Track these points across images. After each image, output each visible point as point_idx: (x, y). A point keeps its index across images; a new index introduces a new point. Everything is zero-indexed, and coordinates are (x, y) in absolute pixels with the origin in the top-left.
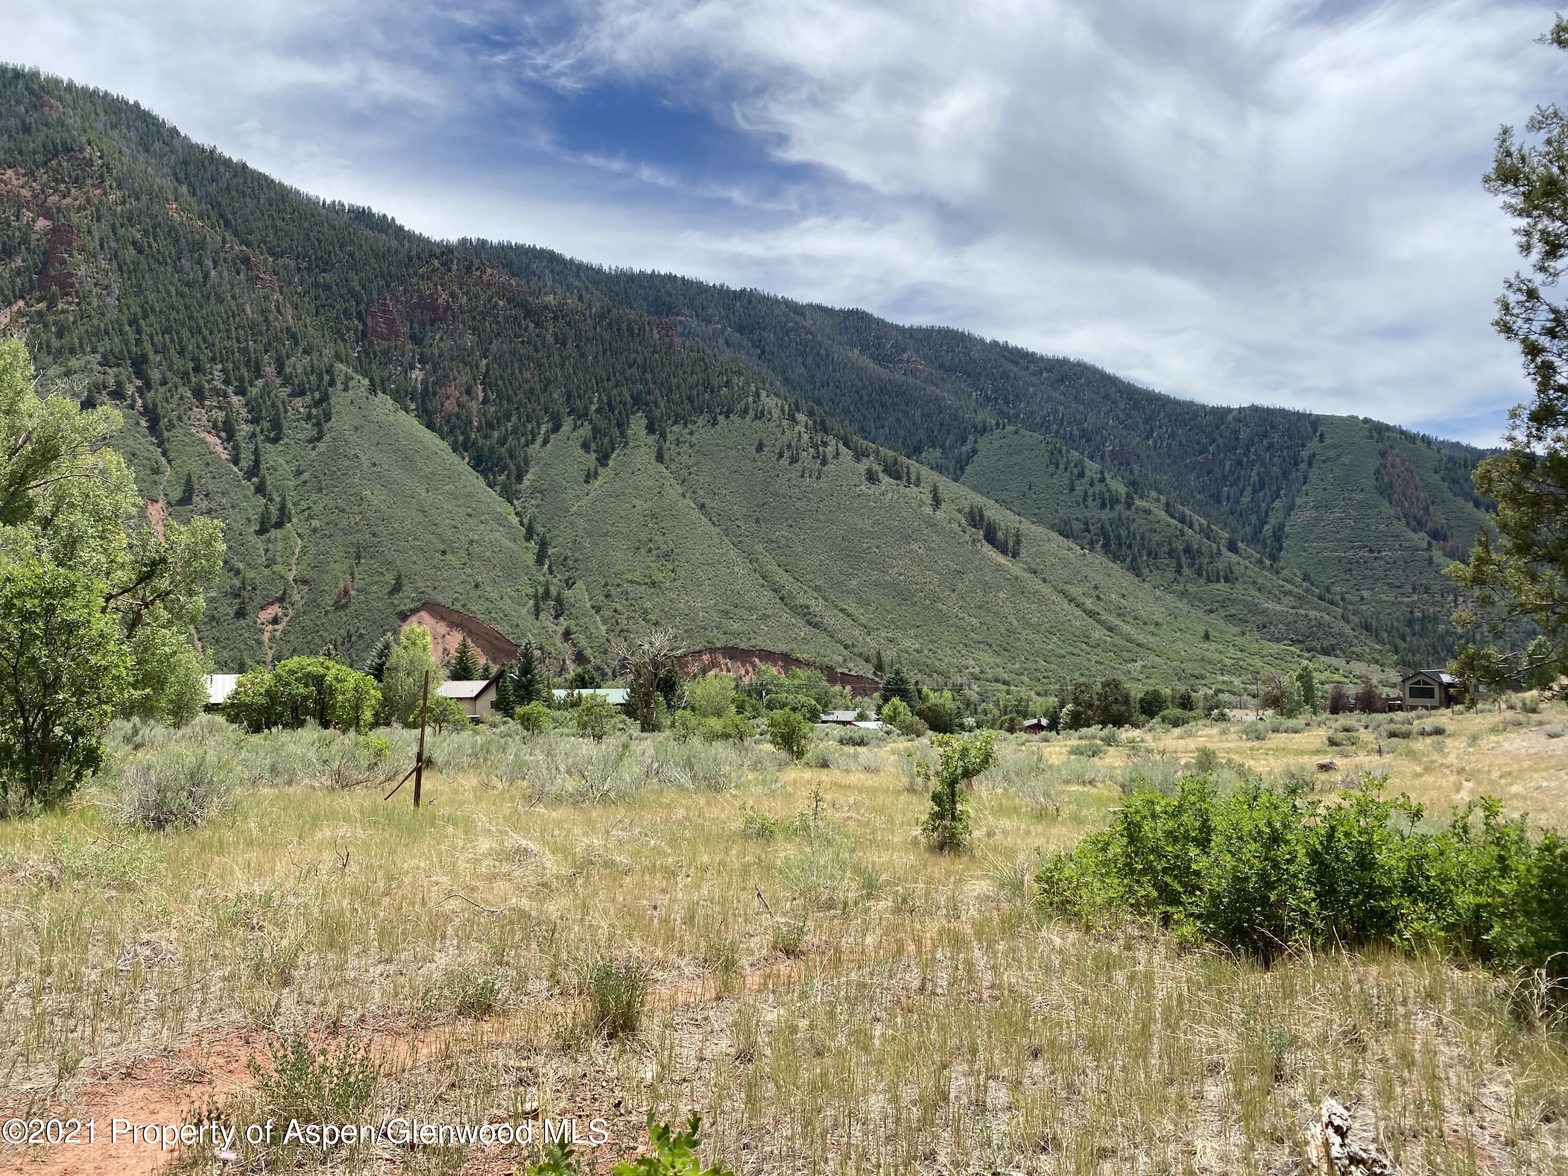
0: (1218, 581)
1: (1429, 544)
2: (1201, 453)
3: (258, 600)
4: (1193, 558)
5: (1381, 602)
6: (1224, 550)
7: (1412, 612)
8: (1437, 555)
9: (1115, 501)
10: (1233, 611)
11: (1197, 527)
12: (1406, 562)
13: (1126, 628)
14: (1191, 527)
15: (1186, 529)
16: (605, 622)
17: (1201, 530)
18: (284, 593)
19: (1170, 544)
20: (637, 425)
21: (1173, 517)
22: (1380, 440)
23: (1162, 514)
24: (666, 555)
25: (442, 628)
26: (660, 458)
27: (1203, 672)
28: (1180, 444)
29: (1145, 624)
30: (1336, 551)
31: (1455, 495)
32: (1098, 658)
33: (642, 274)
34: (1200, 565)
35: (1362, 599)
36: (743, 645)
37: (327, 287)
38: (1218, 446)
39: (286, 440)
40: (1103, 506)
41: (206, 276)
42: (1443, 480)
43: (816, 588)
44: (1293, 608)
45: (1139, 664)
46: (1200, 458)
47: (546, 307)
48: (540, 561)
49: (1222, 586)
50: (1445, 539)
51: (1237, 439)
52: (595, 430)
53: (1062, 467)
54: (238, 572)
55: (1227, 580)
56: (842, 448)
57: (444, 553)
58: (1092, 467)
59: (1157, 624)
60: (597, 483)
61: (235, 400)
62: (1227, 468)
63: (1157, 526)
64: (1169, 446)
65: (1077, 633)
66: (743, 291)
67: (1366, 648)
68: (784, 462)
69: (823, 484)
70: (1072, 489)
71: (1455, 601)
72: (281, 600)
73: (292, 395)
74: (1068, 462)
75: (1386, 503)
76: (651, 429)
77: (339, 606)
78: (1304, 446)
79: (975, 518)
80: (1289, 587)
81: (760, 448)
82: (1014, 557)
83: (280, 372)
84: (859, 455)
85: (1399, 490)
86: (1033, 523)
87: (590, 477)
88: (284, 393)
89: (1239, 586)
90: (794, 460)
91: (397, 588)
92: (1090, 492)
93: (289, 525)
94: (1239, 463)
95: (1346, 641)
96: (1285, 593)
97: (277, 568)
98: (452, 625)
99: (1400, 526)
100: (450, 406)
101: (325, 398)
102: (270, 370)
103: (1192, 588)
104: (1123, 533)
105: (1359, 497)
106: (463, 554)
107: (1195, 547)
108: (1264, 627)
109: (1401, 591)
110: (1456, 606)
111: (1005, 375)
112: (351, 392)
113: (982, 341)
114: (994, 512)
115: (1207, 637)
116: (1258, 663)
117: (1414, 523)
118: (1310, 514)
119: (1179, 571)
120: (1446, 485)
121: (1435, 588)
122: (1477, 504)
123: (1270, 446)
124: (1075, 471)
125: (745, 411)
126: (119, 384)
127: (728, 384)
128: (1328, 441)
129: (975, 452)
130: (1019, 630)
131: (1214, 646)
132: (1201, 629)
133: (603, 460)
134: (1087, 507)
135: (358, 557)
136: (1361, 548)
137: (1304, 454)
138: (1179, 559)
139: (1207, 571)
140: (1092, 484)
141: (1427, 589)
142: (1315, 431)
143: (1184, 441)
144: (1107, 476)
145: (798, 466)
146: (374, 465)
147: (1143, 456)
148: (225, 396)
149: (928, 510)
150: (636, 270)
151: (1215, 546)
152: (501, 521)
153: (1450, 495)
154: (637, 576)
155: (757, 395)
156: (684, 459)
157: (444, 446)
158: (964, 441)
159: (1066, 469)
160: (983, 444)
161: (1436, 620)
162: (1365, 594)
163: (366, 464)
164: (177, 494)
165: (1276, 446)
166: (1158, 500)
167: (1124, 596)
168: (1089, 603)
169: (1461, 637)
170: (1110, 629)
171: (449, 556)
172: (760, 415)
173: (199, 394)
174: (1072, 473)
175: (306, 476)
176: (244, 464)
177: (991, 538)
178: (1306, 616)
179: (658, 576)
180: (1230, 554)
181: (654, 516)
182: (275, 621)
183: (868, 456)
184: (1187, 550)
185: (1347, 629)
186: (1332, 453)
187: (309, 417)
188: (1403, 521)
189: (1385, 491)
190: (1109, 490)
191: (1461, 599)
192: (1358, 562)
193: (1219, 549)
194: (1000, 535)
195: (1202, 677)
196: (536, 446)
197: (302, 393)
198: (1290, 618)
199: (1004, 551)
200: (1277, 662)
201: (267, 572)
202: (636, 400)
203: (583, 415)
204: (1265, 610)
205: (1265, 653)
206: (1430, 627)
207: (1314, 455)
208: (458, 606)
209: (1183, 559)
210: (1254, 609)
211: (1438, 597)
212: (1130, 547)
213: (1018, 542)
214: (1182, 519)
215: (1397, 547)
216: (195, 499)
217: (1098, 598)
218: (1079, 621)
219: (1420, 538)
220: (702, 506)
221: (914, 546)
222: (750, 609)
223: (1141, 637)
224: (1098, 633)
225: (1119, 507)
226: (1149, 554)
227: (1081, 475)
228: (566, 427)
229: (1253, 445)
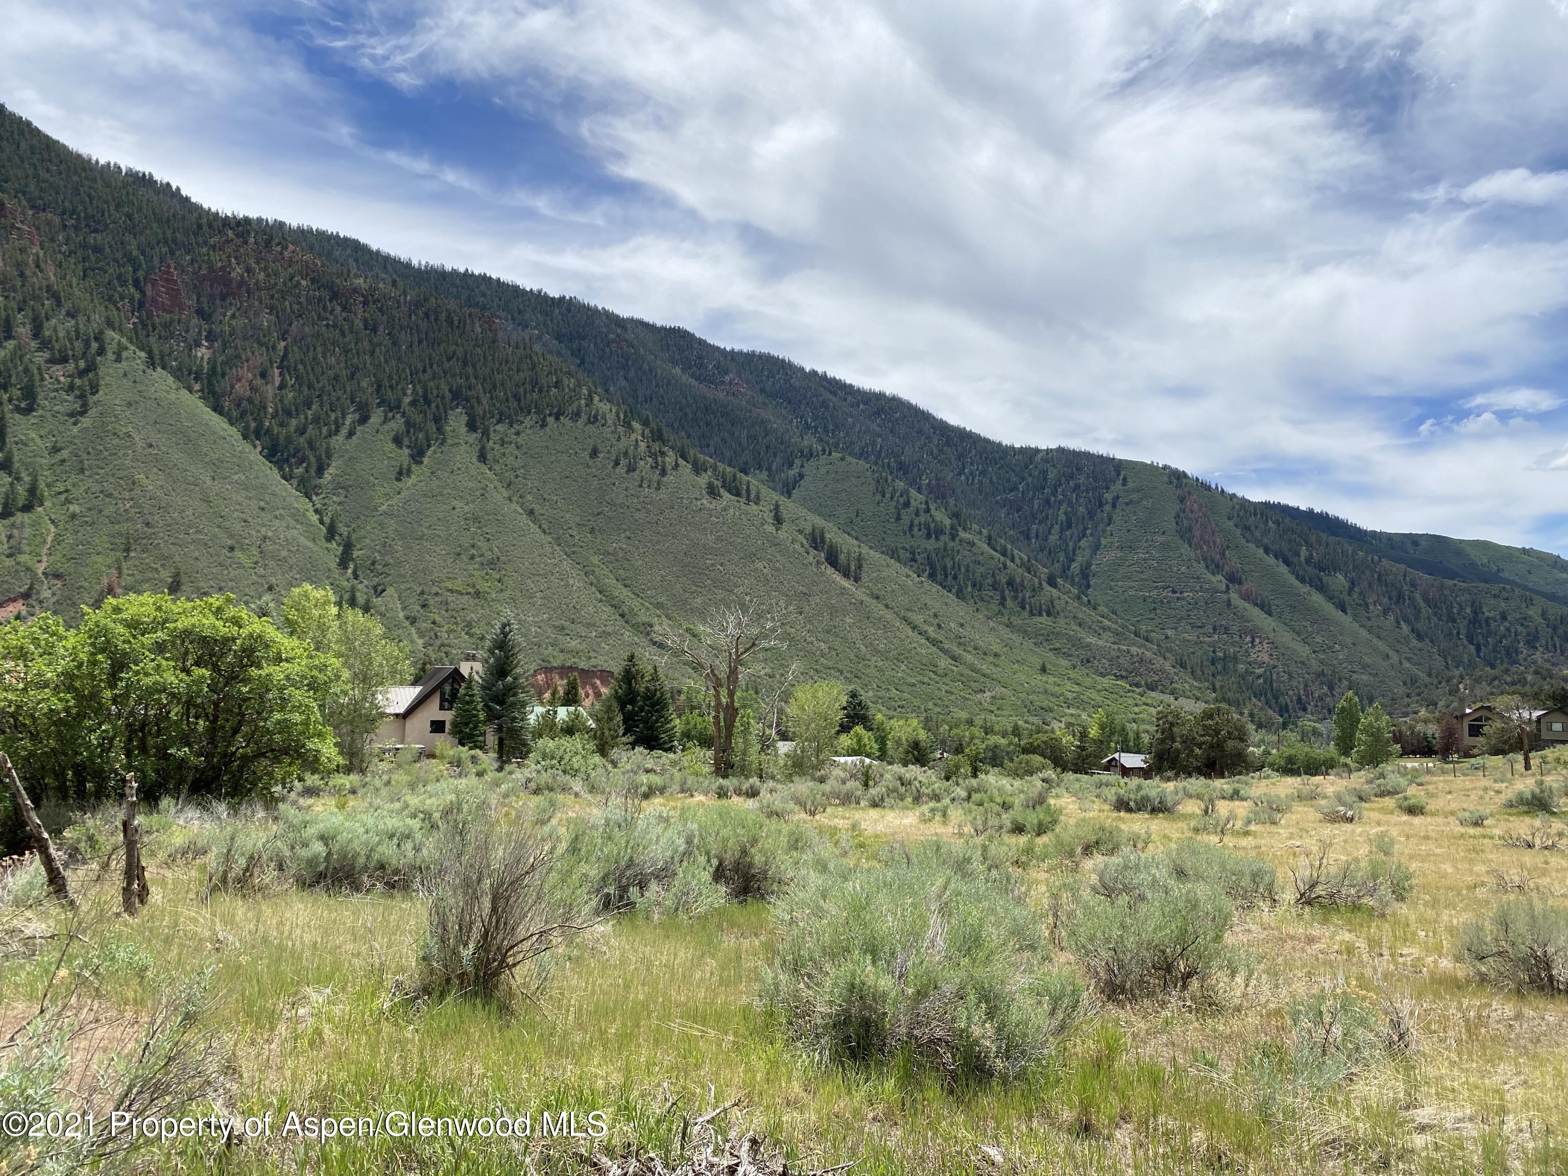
0: (1040, 615)
1: (1227, 586)
2: (1011, 490)
4: (1016, 591)
5: (1184, 640)
6: (1045, 584)
7: (1214, 652)
8: (1234, 596)
9: (939, 532)
10: (1058, 645)
11: (1018, 561)
12: (1207, 603)
13: (969, 658)
14: (1013, 560)
15: (1008, 563)
16: (421, 634)
17: (1022, 564)
18: (31, 588)
19: (993, 576)
20: (457, 421)
21: (995, 550)
22: (1179, 486)
23: (985, 547)
24: (491, 563)
26: (482, 458)
27: (1051, 705)
28: (991, 481)
29: (985, 654)
30: (1141, 590)
31: (1248, 541)
32: (947, 688)
33: (455, 272)
34: (1023, 600)
35: (1167, 637)
36: (583, 665)
37: (97, 250)
38: (1028, 485)
39: (40, 412)
40: (928, 536)
42: (1236, 526)
43: (659, 606)
44: (1115, 643)
45: (988, 694)
46: (1011, 496)
47: (355, 290)
48: (343, 563)
49: (1044, 619)
50: (1240, 583)
51: (1045, 479)
52: (408, 424)
53: (888, 495)
55: (1049, 615)
56: (681, 461)
57: (232, 549)
58: (917, 498)
59: (996, 655)
60: (413, 479)
62: (1036, 506)
63: (981, 558)
64: (980, 482)
65: (924, 661)
66: (562, 299)
67: (1186, 685)
68: (621, 470)
69: (663, 495)
70: (898, 518)
71: (1253, 642)
72: (26, 596)
73: (52, 361)
74: (894, 491)
75: (1187, 546)
76: (472, 426)
78: (1107, 488)
79: (817, 540)
80: (1106, 623)
81: (594, 453)
82: (857, 580)
83: (36, 334)
84: (698, 469)
85: (1198, 534)
86: (871, 548)
87: (400, 474)
88: (40, 358)
89: (1061, 621)
90: (631, 469)
91: (175, 586)
92: (916, 522)
93: (40, 509)
94: (1047, 502)
95: (1167, 678)
96: (1105, 629)
97: (22, 558)
99: (1200, 568)
100: (241, 389)
101: (91, 367)
102: (23, 331)
103: (1016, 621)
104: (949, 564)
105: (1161, 539)
106: (254, 551)
107: (1018, 580)
108: (1088, 661)
109: (1202, 631)
110: (1253, 646)
111: (824, 404)
112: (124, 363)
113: (802, 369)
114: (833, 535)
115: (1044, 670)
116: (1094, 695)
117: (1213, 567)
118: (1113, 555)
119: (1002, 603)
120: (1239, 531)
121: (1235, 629)
122: (1267, 551)
123: (1077, 488)
124: (901, 500)
125: (577, 415)
127: (558, 384)
128: (1130, 485)
129: (801, 476)
130: (868, 656)
131: (1051, 679)
132: (1037, 662)
133: (418, 455)
134: (913, 536)
135: (127, 550)
136: (1164, 588)
137: (1109, 496)
138: (1003, 591)
139: (1030, 605)
140: (917, 514)
141: (1226, 630)
142: (1119, 475)
143: (994, 479)
144: (932, 507)
145: (636, 475)
146: (150, 446)
147: (958, 491)
149: (770, 529)
150: (448, 267)
151: (1036, 580)
152: (298, 517)
153: (1243, 541)
154: (458, 585)
155: (590, 398)
156: (510, 460)
157: (234, 433)
158: (791, 465)
159: (892, 498)
160: (809, 468)
161: (1235, 659)
162: (1170, 633)
163: (140, 444)
165: (1082, 488)
166: (980, 533)
167: (962, 625)
168: (931, 630)
169: (1259, 677)
170: (954, 658)
171: (238, 554)
172: (593, 420)
174: (898, 501)
175: (65, 454)
177: (832, 560)
178: (1129, 652)
179: (483, 586)
180: (1049, 588)
181: (476, 519)
183: (705, 470)
184: (1010, 583)
185: (1167, 666)
186: (1134, 497)
187: (71, 388)
188: (1203, 564)
189: (1185, 534)
190: (933, 521)
191: (1257, 640)
192: (1162, 602)
193: (1040, 584)
194: (842, 558)
195: (1051, 710)
196: (341, 438)
197: (64, 360)
198: (1114, 654)
199: (846, 575)
200: (1113, 696)
201: (9, 562)
202: (456, 395)
203: (394, 407)
204: (1088, 645)
205: (1099, 687)
206: (1230, 665)
207: (1118, 497)
209: (1007, 592)
210: (1077, 643)
211: (1237, 639)
212: (955, 577)
213: (860, 567)
214: (1004, 554)
215: (1198, 588)
217: (939, 626)
218: (925, 650)
219: (1218, 581)
220: (531, 512)
221: (759, 565)
222: (589, 625)
223: (984, 667)
224: (944, 663)
225: (942, 538)
226: (974, 585)
227: (907, 504)
228: (376, 418)
229: (1060, 485)
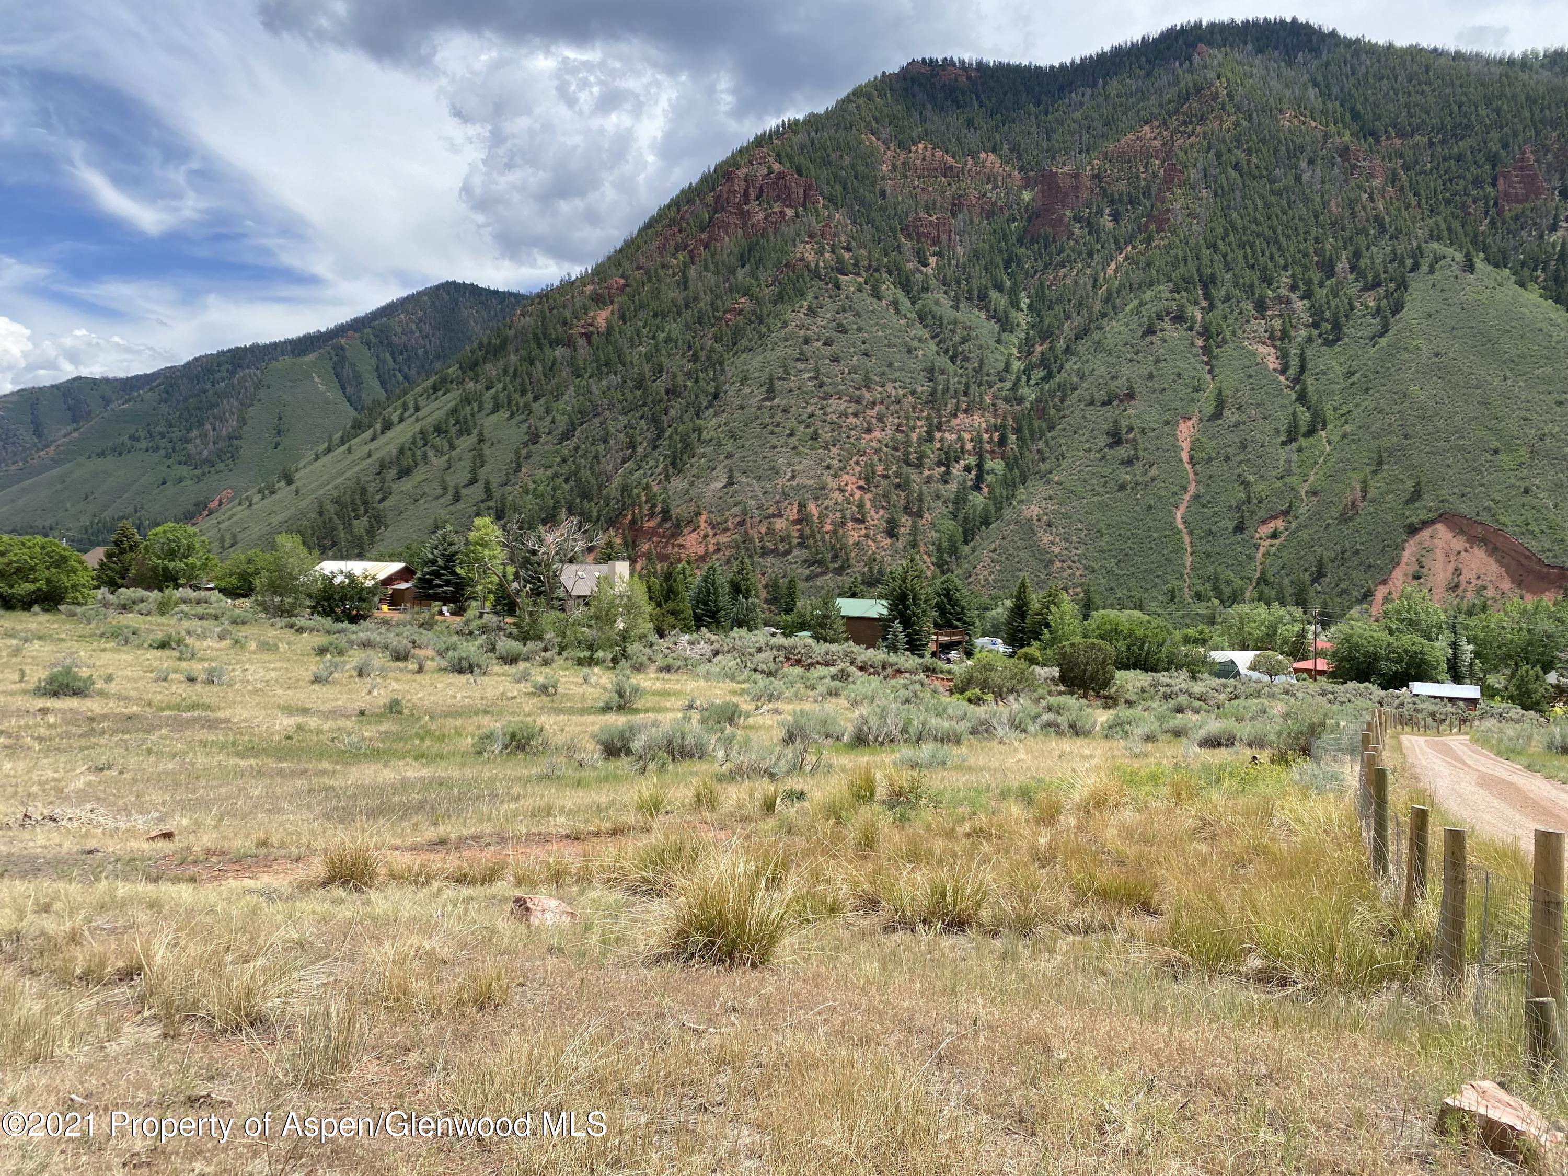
3: (1262, 513)
18: (1290, 507)
25: (1459, 543)
37: (1460, 157)
39: (1347, 340)
41: (1298, 179)
54: (1246, 484)
57: (1496, 452)
61: (1300, 305)
72: (1286, 513)
73: (1366, 289)
77: (1344, 519)
83: (1353, 268)
88: (1354, 289)
91: (1416, 495)
93: (1323, 433)
97: (1291, 479)
98: (1473, 540)
101: (1403, 285)
102: (1342, 265)
106: (1524, 451)
112: (1437, 273)
126: (1181, 308)
135: (1380, 463)
146: (1437, 355)
148: (1288, 302)
164: (1210, 409)
171: (1502, 457)
173: (1261, 307)
175: (1355, 378)
176: (1291, 372)
182: (1274, 536)
187: (1378, 310)
197: (1377, 284)
201: (1279, 484)
208: (1485, 517)
216: (1226, 413)
